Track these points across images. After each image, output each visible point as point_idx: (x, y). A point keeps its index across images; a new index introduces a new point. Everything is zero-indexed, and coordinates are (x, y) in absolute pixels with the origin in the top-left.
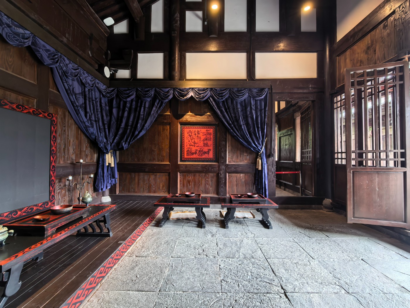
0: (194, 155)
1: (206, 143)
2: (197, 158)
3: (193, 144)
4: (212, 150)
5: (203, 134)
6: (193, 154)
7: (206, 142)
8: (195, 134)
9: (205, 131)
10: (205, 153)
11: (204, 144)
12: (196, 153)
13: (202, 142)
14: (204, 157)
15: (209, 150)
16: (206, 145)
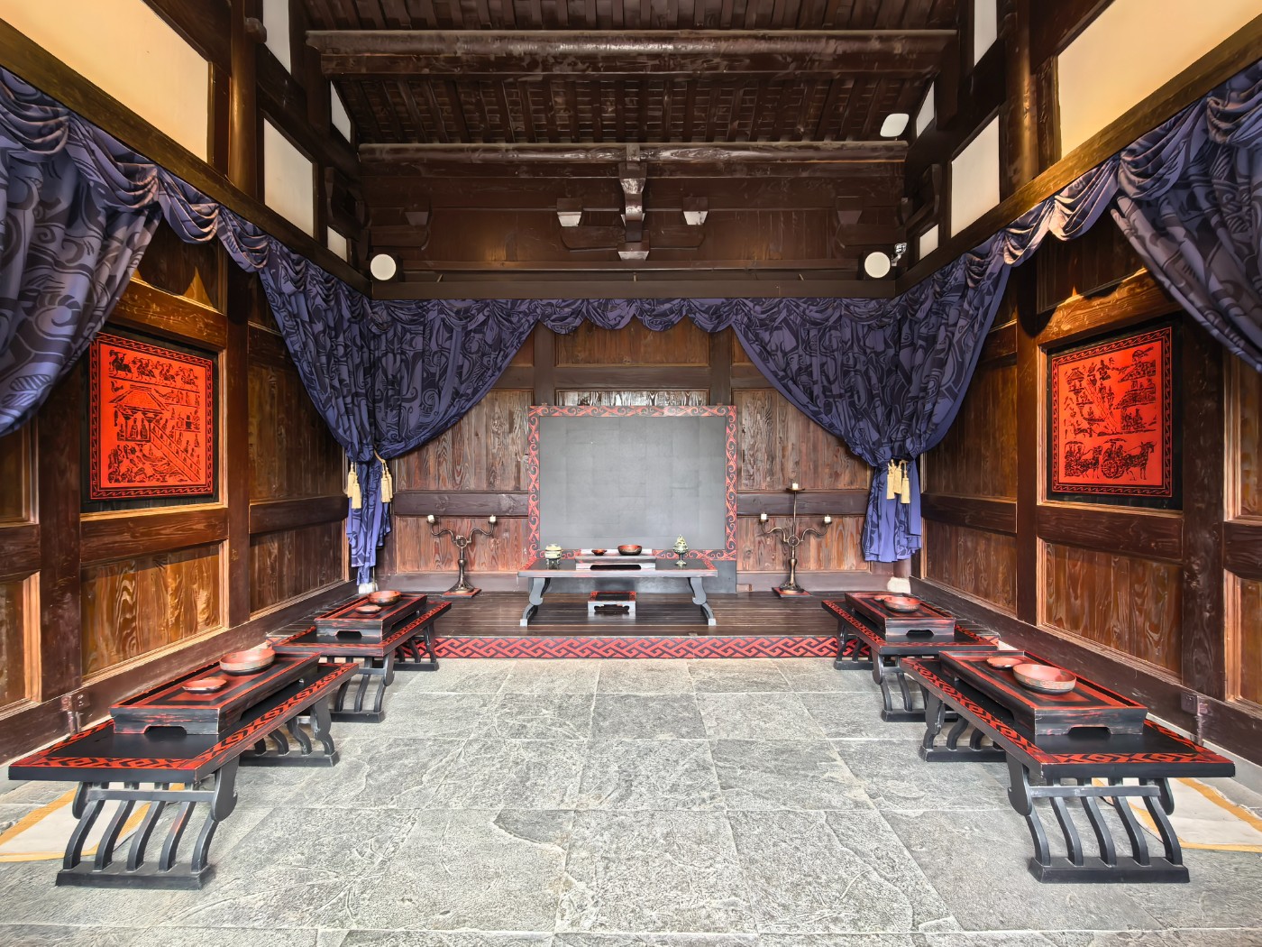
0: (1090, 471)
1: (1134, 414)
2: (1099, 486)
3: (1085, 425)
4: (1158, 449)
5: (1122, 375)
6: (1085, 466)
7: (1131, 410)
8: (1093, 382)
9: (1130, 361)
10: (1129, 461)
11: (1126, 418)
12: (1097, 462)
13: (1118, 413)
14: (1124, 480)
15: (1148, 446)
16: (1133, 423)
